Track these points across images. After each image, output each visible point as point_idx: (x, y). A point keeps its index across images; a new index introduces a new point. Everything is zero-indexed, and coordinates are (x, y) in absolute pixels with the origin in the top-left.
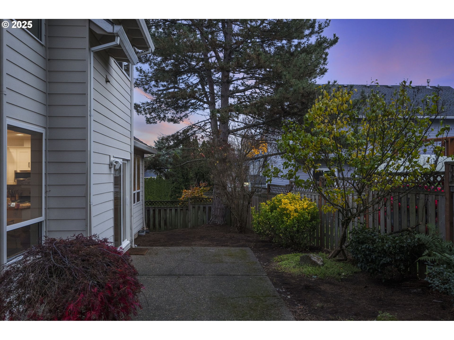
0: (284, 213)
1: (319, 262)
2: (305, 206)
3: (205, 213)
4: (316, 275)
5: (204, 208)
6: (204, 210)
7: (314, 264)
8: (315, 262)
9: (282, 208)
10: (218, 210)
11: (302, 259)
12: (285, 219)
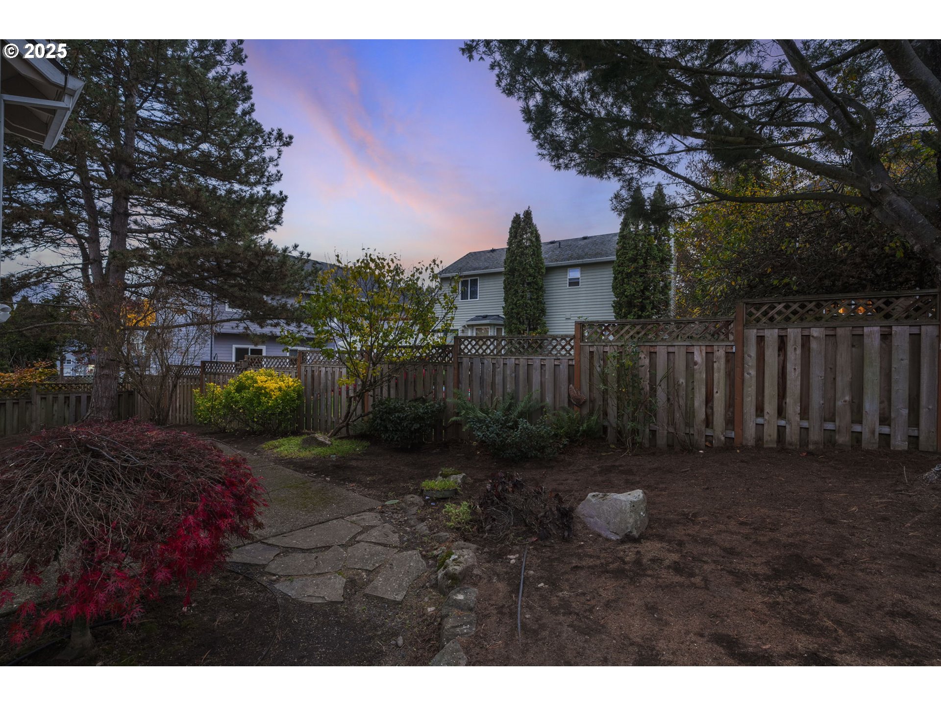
0: (261, 392)
1: (327, 442)
2: (291, 384)
3: (68, 406)
4: (335, 454)
5: (67, 399)
6: (65, 402)
7: (322, 444)
8: (322, 442)
9: (259, 387)
10: (104, 400)
11: (305, 442)
12: (264, 399)
